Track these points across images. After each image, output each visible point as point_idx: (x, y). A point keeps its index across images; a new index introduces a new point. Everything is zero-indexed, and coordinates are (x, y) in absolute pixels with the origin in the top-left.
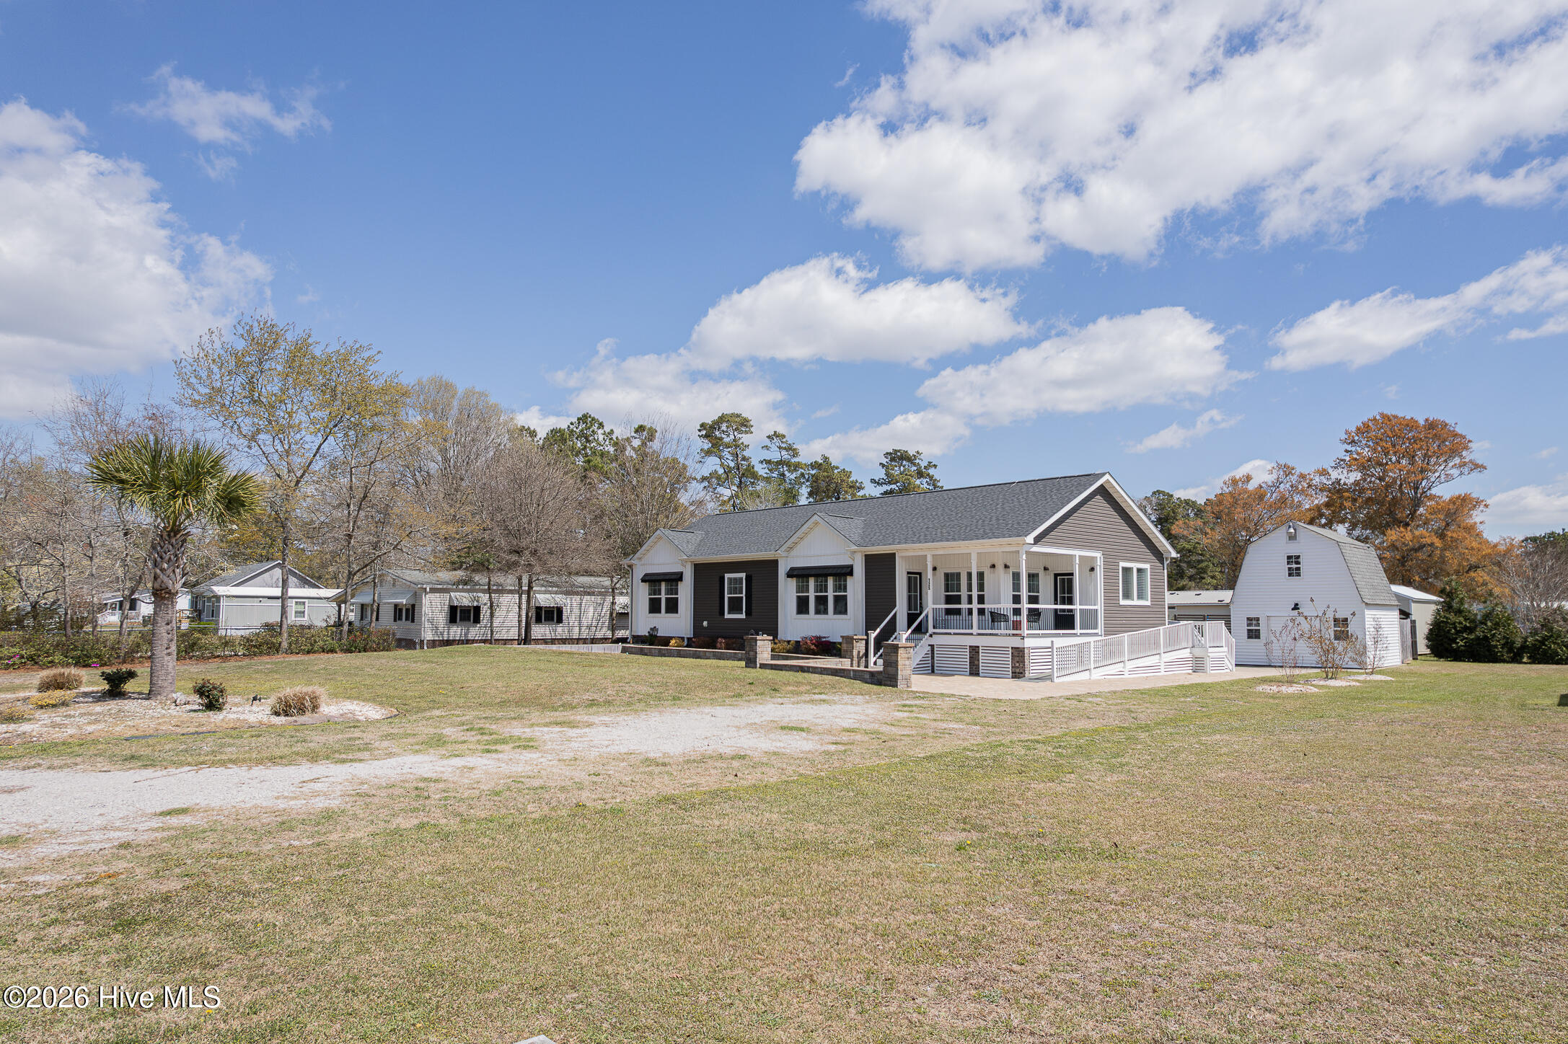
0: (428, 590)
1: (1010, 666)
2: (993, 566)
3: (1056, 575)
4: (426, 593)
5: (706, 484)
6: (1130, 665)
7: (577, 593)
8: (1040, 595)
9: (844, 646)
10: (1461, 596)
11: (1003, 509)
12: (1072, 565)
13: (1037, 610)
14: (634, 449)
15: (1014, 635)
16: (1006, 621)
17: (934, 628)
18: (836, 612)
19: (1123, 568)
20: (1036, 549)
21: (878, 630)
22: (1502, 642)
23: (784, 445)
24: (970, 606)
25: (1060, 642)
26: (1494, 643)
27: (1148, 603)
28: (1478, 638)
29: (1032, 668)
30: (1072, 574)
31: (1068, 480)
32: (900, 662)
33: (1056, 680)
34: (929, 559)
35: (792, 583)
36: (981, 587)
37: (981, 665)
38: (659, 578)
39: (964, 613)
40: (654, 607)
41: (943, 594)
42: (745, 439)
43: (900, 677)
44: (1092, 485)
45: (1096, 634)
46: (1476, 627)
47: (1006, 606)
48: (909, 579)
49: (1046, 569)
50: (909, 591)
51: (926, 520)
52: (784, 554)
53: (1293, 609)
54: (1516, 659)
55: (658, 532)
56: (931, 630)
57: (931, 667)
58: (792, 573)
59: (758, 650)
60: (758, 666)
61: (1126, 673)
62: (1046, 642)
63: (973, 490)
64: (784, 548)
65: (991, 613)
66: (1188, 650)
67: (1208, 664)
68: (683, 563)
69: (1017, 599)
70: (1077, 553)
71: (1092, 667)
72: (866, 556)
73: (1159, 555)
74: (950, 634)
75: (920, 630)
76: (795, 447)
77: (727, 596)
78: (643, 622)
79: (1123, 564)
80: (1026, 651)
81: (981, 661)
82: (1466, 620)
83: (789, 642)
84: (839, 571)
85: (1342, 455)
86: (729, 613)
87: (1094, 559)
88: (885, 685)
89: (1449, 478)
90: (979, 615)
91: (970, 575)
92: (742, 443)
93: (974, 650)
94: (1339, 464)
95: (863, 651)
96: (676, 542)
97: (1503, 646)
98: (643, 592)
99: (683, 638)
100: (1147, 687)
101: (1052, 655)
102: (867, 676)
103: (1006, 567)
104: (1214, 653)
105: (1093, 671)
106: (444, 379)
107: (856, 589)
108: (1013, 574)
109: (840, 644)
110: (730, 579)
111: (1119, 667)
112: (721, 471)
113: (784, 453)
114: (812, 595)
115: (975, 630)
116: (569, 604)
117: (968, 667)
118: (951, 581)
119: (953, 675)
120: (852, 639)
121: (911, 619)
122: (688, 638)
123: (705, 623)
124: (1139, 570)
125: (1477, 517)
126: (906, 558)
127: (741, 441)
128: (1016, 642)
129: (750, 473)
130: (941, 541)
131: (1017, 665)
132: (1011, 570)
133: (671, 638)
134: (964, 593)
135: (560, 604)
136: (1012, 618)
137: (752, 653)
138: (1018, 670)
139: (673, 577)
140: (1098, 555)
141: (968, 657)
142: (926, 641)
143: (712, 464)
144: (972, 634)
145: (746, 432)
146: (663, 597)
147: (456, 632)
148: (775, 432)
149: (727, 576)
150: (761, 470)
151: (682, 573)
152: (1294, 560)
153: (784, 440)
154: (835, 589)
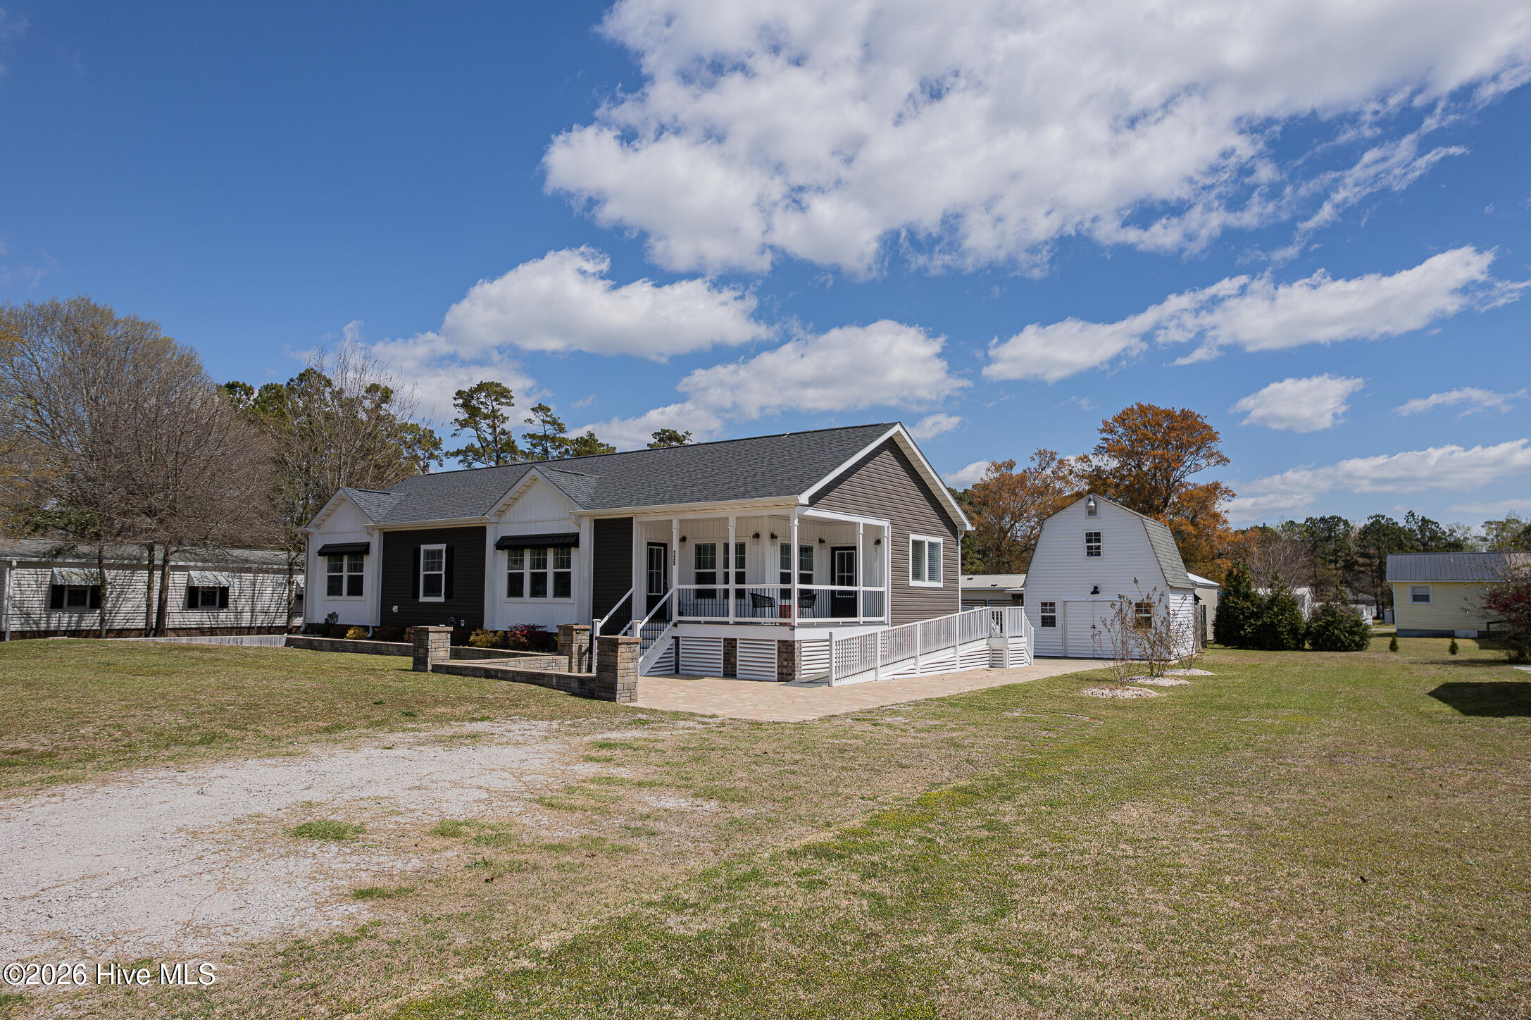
0: (14, 563)
1: (776, 665)
2: (757, 536)
3: (834, 549)
4: (12, 568)
5: (461, 458)
6: (923, 661)
7: (249, 570)
8: (815, 573)
9: (561, 640)
10: (1248, 580)
11: (771, 463)
12: (854, 535)
13: (810, 591)
14: (365, 410)
15: (782, 624)
16: (772, 606)
17: (681, 614)
18: (556, 594)
19: (914, 541)
20: (810, 512)
21: (606, 618)
22: (1288, 628)
23: (548, 419)
24: (725, 587)
25: (841, 634)
26: (1280, 629)
27: (940, 585)
28: (1265, 624)
29: (806, 667)
30: (854, 548)
31: (851, 430)
32: (621, 665)
33: (835, 684)
34: (675, 525)
35: (503, 556)
36: (741, 562)
37: (738, 663)
38: (340, 550)
39: (720, 595)
40: (334, 588)
41: (693, 571)
42: (505, 410)
43: (619, 687)
44: (880, 436)
45: (882, 623)
46: (1262, 613)
47: (772, 586)
48: (651, 552)
49: (821, 541)
50: (651, 566)
51: (674, 478)
52: (494, 519)
53: (1092, 593)
54: (1299, 647)
55: (340, 491)
56: (676, 618)
57: (674, 667)
58: (503, 544)
59: (431, 645)
60: (430, 668)
61: (918, 671)
62: (823, 633)
63: (735, 443)
64: (493, 511)
65: (752, 595)
66: (985, 641)
67: (1008, 657)
68: (369, 531)
69: (786, 578)
70: (861, 520)
71: (879, 664)
72: (596, 521)
73: (952, 527)
74: (699, 622)
75: (662, 617)
76: (560, 421)
77: (422, 573)
78: (320, 607)
79: (913, 537)
80: (797, 645)
81: (738, 658)
82: (1253, 605)
83: (495, 632)
84: (560, 542)
85: (1101, 443)
86: (425, 595)
87: (881, 528)
88: (597, 699)
89: (1198, 468)
90: (737, 598)
91: (726, 546)
92: (502, 415)
93: (730, 644)
94: (1099, 451)
95: (585, 646)
96: (362, 505)
97: (1289, 632)
98: (321, 568)
99: (366, 628)
100: (952, 693)
101: (830, 650)
102: (575, 685)
103: (773, 536)
104: (1013, 644)
105: (880, 670)
106: (93, 302)
107: (582, 564)
108: (782, 546)
109: (556, 634)
110: (427, 552)
111: (910, 664)
112: (478, 445)
113: (548, 427)
114: (527, 571)
115: (732, 618)
116: (237, 585)
117: (722, 666)
118: (704, 554)
119: (701, 677)
120: (571, 629)
121: (651, 602)
122: (374, 627)
123: (395, 608)
124: (932, 545)
125: (1221, 506)
126: (643, 524)
127: (499, 413)
128: (784, 634)
129: (510, 447)
130: (691, 501)
131: (785, 663)
132: (779, 542)
133: (349, 627)
134: (719, 570)
135: (224, 583)
136: (779, 602)
137: (421, 650)
138: (785, 671)
139: (358, 549)
140: (885, 524)
141: (722, 653)
142: (668, 632)
143: (468, 437)
144: (727, 623)
145: (508, 404)
146: (345, 574)
147: (63, 619)
148: (540, 405)
149: (424, 547)
150: (523, 445)
151: (369, 543)
152: (1093, 537)
153: (549, 414)
154: (556, 565)
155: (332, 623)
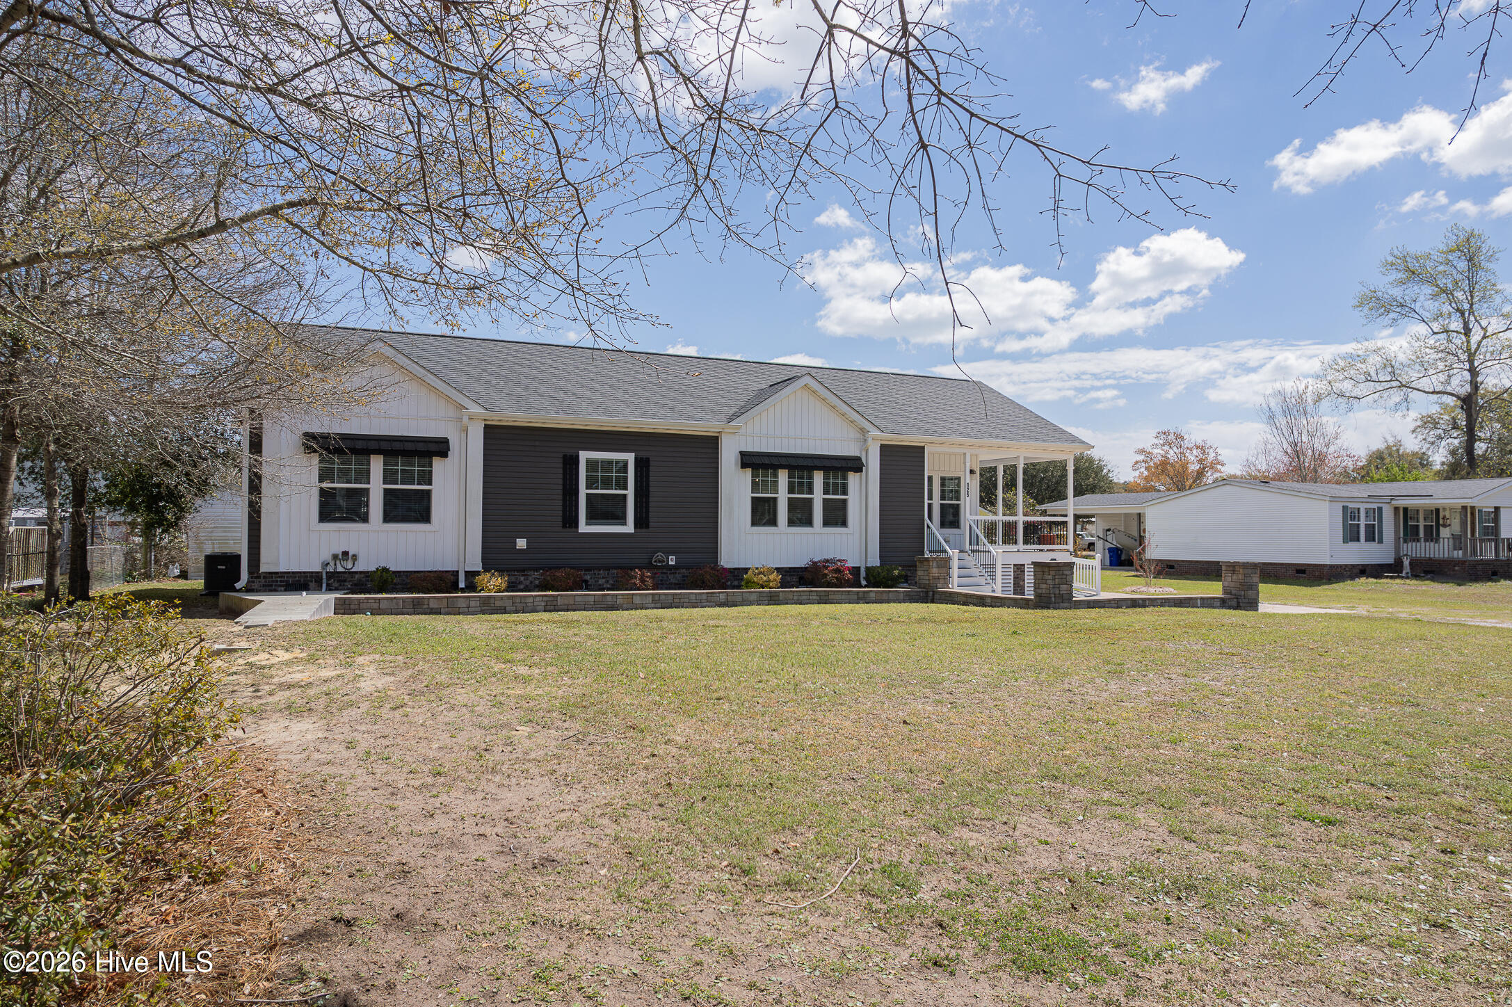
18: (827, 523)
34: (968, 458)
35: (746, 476)
40: (338, 509)
52: (735, 429)
58: (748, 461)
64: (744, 419)
68: (465, 420)
72: (882, 445)
77: (583, 492)
84: (835, 465)
86: (587, 524)
107: (870, 491)
110: (592, 462)
114: (783, 496)
123: (518, 544)
146: (376, 487)
151: (453, 439)
154: (826, 491)
155: (340, 569)
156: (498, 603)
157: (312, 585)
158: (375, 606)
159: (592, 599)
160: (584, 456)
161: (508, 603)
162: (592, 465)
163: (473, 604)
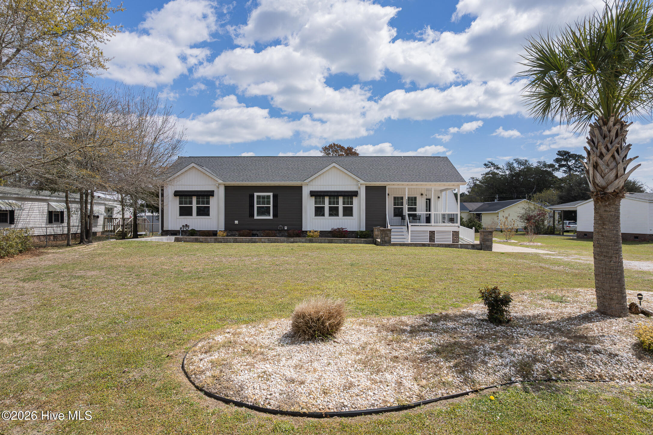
1: (451, 240)
2: (422, 195)
18: (344, 215)
34: (407, 190)
35: (313, 199)
37: (436, 239)
38: (189, 193)
40: (185, 212)
52: (308, 183)
58: (313, 194)
64: (308, 179)
68: (213, 185)
72: (367, 187)
74: (418, 226)
77: (256, 206)
78: (173, 222)
84: (347, 194)
86: (258, 216)
93: (432, 233)
98: (175, 203)
107: (361, 203)
114: (327, 206)
115: (433, 224)
117: (428, 240)
118: (397, 200)
123: (235, 222)
128: (454, 229)
131: (455, 239)
139: (204, 193)
141: (428, 236)
144: (431, 226)
146: (194, 205)
151: (213, 191)
154: (344, 203)
155: (185, 229)
156: (219, 240)
157: (178, 234)
158: (185, 240)
159: (248, 239)
160: (256, 194)
161: (222, 240)
162: (258, 197)
163: (212, 240)
